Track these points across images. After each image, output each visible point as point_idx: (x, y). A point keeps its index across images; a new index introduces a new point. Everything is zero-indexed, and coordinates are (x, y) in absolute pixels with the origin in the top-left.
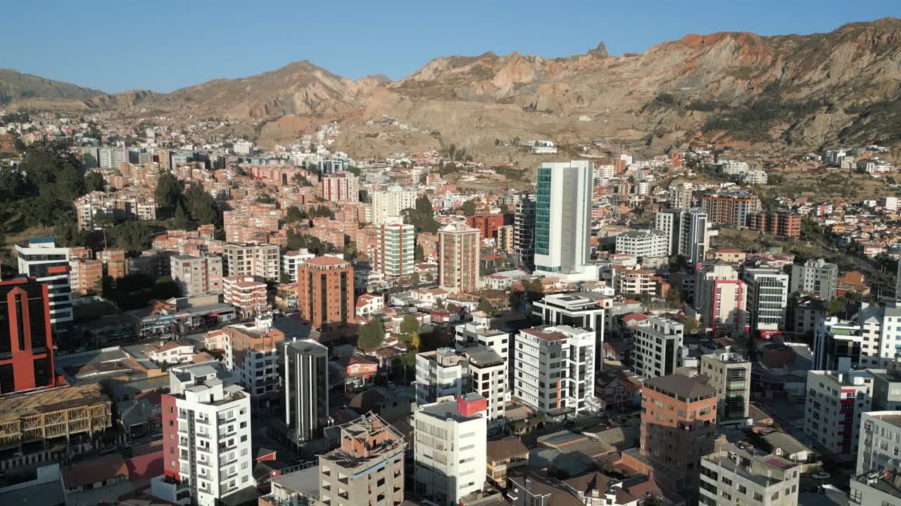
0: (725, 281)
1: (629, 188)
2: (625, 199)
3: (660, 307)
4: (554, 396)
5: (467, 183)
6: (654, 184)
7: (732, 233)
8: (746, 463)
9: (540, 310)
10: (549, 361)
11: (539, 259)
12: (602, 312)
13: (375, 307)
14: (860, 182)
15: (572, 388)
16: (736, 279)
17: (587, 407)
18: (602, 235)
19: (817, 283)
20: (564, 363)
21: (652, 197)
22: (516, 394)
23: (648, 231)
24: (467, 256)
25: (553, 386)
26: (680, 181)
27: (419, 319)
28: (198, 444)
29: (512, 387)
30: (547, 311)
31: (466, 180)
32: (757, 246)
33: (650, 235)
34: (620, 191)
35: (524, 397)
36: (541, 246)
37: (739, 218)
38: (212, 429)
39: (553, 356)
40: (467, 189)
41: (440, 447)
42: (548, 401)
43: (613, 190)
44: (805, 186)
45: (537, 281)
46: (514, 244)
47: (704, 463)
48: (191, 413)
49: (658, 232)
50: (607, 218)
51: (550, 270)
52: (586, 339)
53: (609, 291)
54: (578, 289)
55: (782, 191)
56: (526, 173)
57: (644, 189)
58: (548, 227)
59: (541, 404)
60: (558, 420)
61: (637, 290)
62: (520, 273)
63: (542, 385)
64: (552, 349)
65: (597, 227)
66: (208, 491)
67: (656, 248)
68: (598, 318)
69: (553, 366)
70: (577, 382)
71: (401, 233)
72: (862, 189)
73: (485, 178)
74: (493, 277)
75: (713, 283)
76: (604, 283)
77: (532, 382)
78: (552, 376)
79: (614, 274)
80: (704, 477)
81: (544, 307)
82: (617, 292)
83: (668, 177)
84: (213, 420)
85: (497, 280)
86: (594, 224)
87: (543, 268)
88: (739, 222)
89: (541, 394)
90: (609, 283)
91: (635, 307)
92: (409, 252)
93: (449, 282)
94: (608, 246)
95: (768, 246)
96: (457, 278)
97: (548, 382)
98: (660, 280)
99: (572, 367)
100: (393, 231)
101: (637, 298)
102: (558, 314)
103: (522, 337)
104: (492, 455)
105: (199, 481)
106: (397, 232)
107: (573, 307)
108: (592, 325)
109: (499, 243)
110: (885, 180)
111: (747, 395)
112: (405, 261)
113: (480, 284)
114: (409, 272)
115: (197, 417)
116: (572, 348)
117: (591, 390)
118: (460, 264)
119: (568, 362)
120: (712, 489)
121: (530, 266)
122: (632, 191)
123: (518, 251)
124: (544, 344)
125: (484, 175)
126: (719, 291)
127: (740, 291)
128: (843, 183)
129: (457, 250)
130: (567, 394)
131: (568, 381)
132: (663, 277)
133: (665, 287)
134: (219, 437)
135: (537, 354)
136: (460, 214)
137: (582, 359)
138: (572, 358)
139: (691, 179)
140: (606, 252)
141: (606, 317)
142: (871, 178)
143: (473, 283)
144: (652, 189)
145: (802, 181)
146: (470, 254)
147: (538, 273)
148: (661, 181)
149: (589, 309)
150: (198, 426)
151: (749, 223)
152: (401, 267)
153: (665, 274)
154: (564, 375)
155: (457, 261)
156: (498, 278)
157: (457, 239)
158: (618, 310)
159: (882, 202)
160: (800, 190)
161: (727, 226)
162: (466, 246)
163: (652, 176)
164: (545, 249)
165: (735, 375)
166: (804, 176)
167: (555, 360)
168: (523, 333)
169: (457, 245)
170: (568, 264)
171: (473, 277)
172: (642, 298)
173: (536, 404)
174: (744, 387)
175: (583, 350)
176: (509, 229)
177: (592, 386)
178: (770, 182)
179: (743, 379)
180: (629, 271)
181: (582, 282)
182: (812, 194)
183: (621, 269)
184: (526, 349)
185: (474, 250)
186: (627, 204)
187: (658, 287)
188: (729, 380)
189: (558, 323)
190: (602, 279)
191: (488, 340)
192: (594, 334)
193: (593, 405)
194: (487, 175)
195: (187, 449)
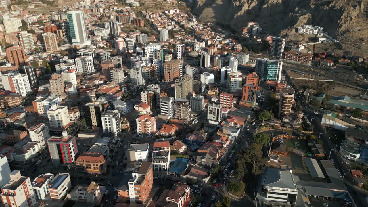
0: (121, 42)
1: (96, 10)
2: (95, 15)
3: (107, 50)
4: (86, 70)
5: (31, 9)
6: (105, 8)
7: (127, 26)
8: (116, 70)
9: (79, 53)
10: (84, 63)
11: (73, 40)
12: (93, 52)
13: (31, 59)
14: (165, 4)
15: (89, 68)
16: (123, 41)
17: (93, 71)
18: (90, 29)
19: (143, 39)
20: (87, 63)
21: (104, 14)
22: (78, 71)
23: (103, 28)
24: (53, 42)
25: (85, 68)
26: (113, 7)
27: (47, 60)
28: (19, 85)
29: (77, 70)
30: (81, 54)
31: (31, 8)
32: (134, 29)
33: (104, 30)
34: (93, 11)
35: (80, 71)
36: (73, 36)
37: (129, 21)
38: (22, 82)
39: (84, 62)
40: (32, 12)
41: (68, 78)
42: (85, 71)
43: (91, 11)
44: (150, 6)
45: (75, 47)
46: (63, 36)
47: (111, 71)
48: (17, 80)
49: (105, 29)
50: (91, 23)
51: (77, 43)
52: (90, 58)
53: (94, 47)
54: (86, 48)
55: (144, 8)
56: (55, 3)
57: (101, 10)
58: (74, 31)
59: (84, 72)
60: (87, 74)
61: (102, 46)
62: (68, 45)
63: (83, 68)
64: (84, 61)
65: (88, 27)
66: (24, 93)
67: (105, 33)
68: (92, 53)
69: (85, 64)
70: (90, 67)
71: (29, 37)
72: (165, 7)
73: (38, 6)
74: (61, 47)
75: (118, 42)
76: (93, 45)
77: (80, 68)
78: (85, 66)
79: (95, 42)
80: (111, 74)
81: (80, 53)
82: (97, 47)
83: (109, 5)
84: (22, 80)
85: (63, 48)
86: (87, 26)
87: (75, 43)
88: (129, 22)
89: (83, 70)
90: (94, 45)
91: (101, 50)
92: (32, 42)
93: (49, 49)
94: (92, 33)
95: (136, 29)
96: (51, 48)
97: (84, 67)
98: (107, 42)
99: (88, 64)
100: (26, 36)
101: (102, 48)
102: (83, 54)
103: (77, 59)
104: (77, 79)
105: (21, 92)
106: (27, 36)
107: (86, 52)
108: (91, 55)
109: (58, 36)
110: (172, 3)
111: (121, 64)
112: (32, 45)
113: (58, 49)
114: (34, 48)
115: (18, 80)
116: (88, 60)
117: (93, 68)
118: (51, 44)
119: (88, 63)
120: (112, 75)
121: (71, 42)
122: (98, 11)
123: (65, 38)
124: (82, 60)
125: (38, 5)
126: (119, 44)
127: (124, 44)
128: (161, 5)
129: (50, 40)
130: (88, 69)
131: (88, 66)
132: (108, 42)
133: (108, 44)
134: (24, 83)
135: (81, 62)
136: (37, 25)
137: (90, 62)
138: (88, 62)
139: (116, 6)
140: (92, 36)
141: (94, 53)
142: (168, 3)
143: (56, 49)
144: (104, 10)
145: (150, 5)
146: (54, 41)
147: (74, 44)
148: (107, 6)
149: (90, 52)
150: (19, 82)
151: (132, 23)
152: (31, 47)
153: (108, 41)
154: (87, 65)
155: (51, 43)
156: (63, 47)
157: (49, 37)
158: (97, 51)
159: (169, 12)
160: (149, 8)
161: (126, 24)
162: (52, 39)
163: (103, 5)
164: (74, 37)
165: (119, 60)
166: (150, 3)
167: (85, 63)
168: (77, 58)
169: (49, 39)
170: (82, 41)
171: (56, 47)
172: (103, 48)
173: (82, 72)
174: (121, 62)
175: (90, 60)
176: (61, 31)
177: (93, 67)
178: (141, 6)
179: (120, 61)
180: (98, 41)
181: (87, 45)
182: (152, 9)
183: (97, 41)
184: (78, 61)
185: (54, 40)
186: (96, 16)
187: (107, 44)
188: (118, 61)
189: (83, 55)
190: (92, 44)
191: (69, 61)
192: (92, 57)
193: (94, 70)
194: (39, 5)
195: (17, 87)
